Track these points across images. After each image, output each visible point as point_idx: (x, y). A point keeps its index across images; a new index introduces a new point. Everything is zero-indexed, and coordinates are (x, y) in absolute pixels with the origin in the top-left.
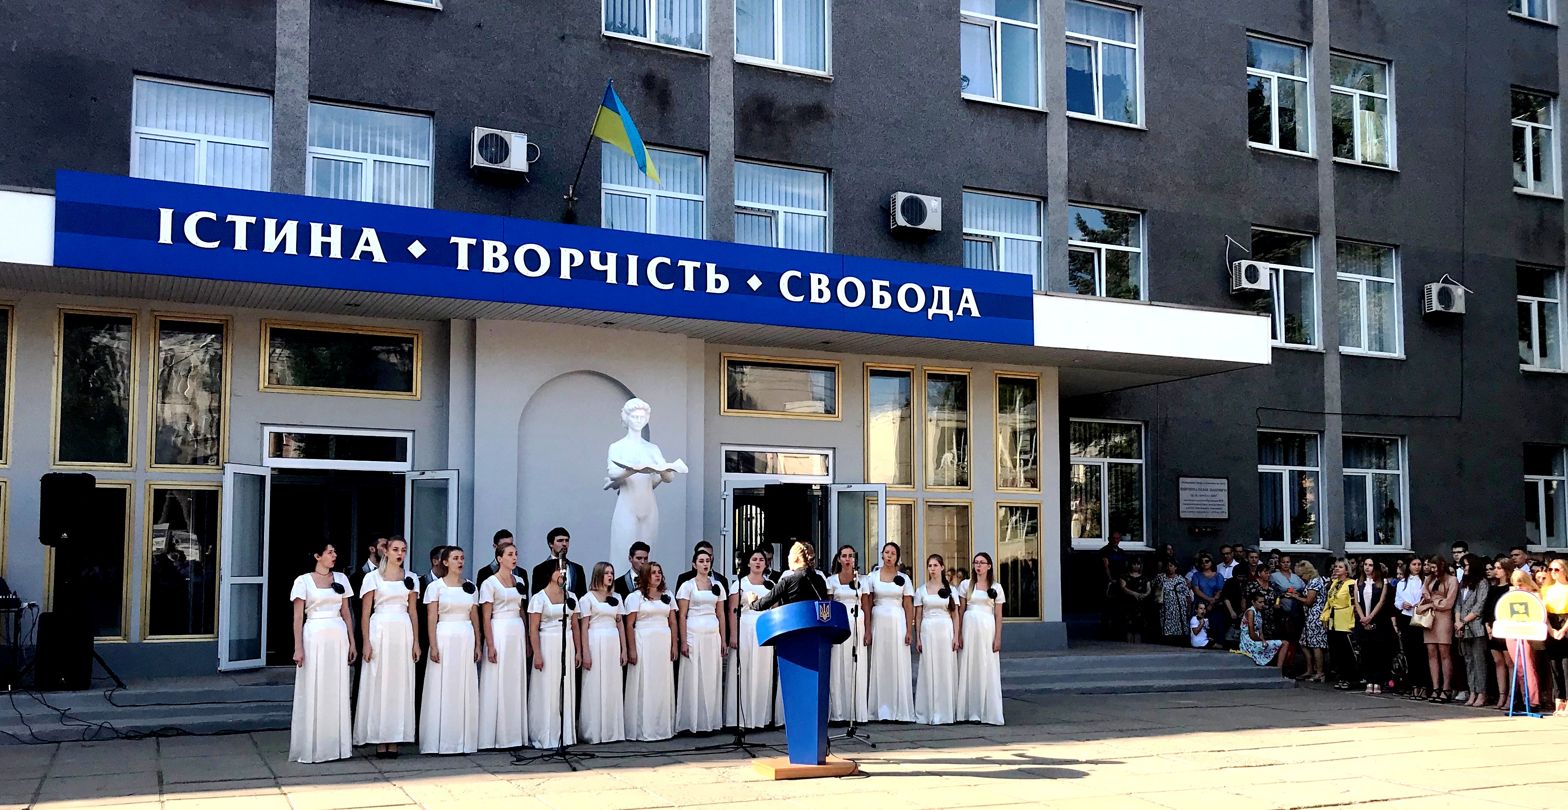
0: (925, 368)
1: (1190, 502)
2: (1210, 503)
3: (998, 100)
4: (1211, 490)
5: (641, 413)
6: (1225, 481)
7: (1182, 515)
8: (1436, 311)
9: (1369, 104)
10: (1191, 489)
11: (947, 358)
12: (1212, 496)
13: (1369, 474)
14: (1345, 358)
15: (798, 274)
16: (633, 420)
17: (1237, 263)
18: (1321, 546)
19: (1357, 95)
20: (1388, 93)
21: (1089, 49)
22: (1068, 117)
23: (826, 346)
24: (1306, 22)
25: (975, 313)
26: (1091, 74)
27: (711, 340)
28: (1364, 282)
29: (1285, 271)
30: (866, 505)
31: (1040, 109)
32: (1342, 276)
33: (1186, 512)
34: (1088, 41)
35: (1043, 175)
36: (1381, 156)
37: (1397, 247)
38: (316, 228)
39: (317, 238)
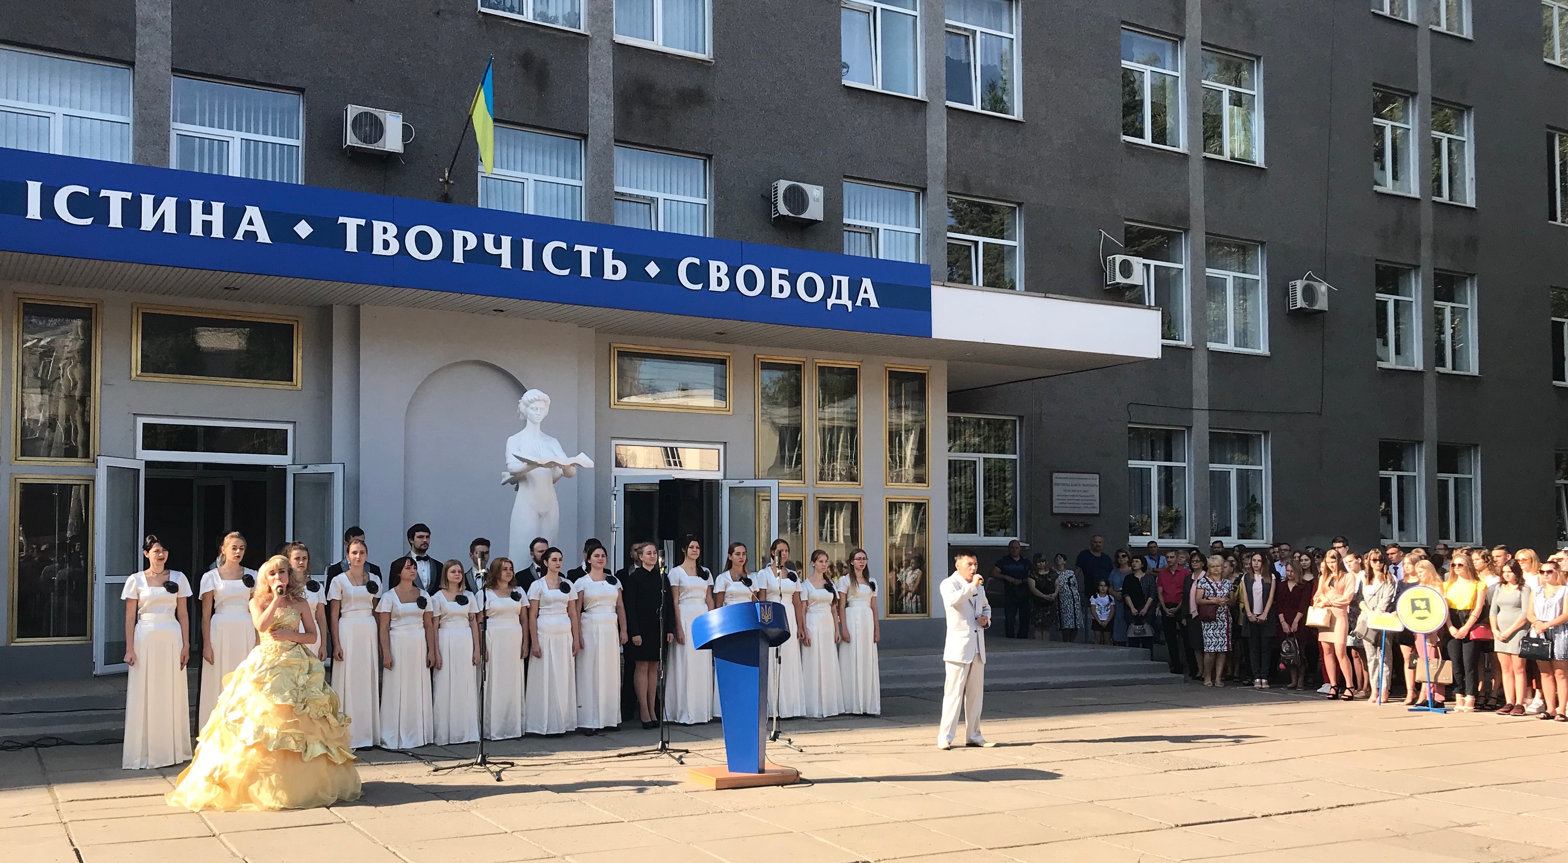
0: (816, 360)
1: (1063, 498)
2: (1082, 498)
3: (878, 88)
4: (1084, 485)
5: (541, 405)
6: (1097, 476)
7: (1055, 511)
8: (1301, 308)
9: (1237, 100)
10: (1064, 485)
11: (839, 350)
12: (1084, 491)
13: (1233, 469)
14: (1213, 353)
16: (531, 412)
17: (1111, 257)
18: (1187, 541)
19: (1226, 90)
20: (1256, 90)
21: (967, 37)
22: (947, 106)
23: (720, 337)
24: (1179, 17)
25: (874, 304)
26: (969, 64)
27: (603, 330)
28: (1231, 278)
29: (1155, 266)
30: (757, 501)
31: (919, 98)
32: (1210, 272)
33: (1059, 508)
34: (965, 30)
35: (921, 164)
36: (1248, 152)
37: (1262, 244)
38: (197, 205)
39: (197, 216)
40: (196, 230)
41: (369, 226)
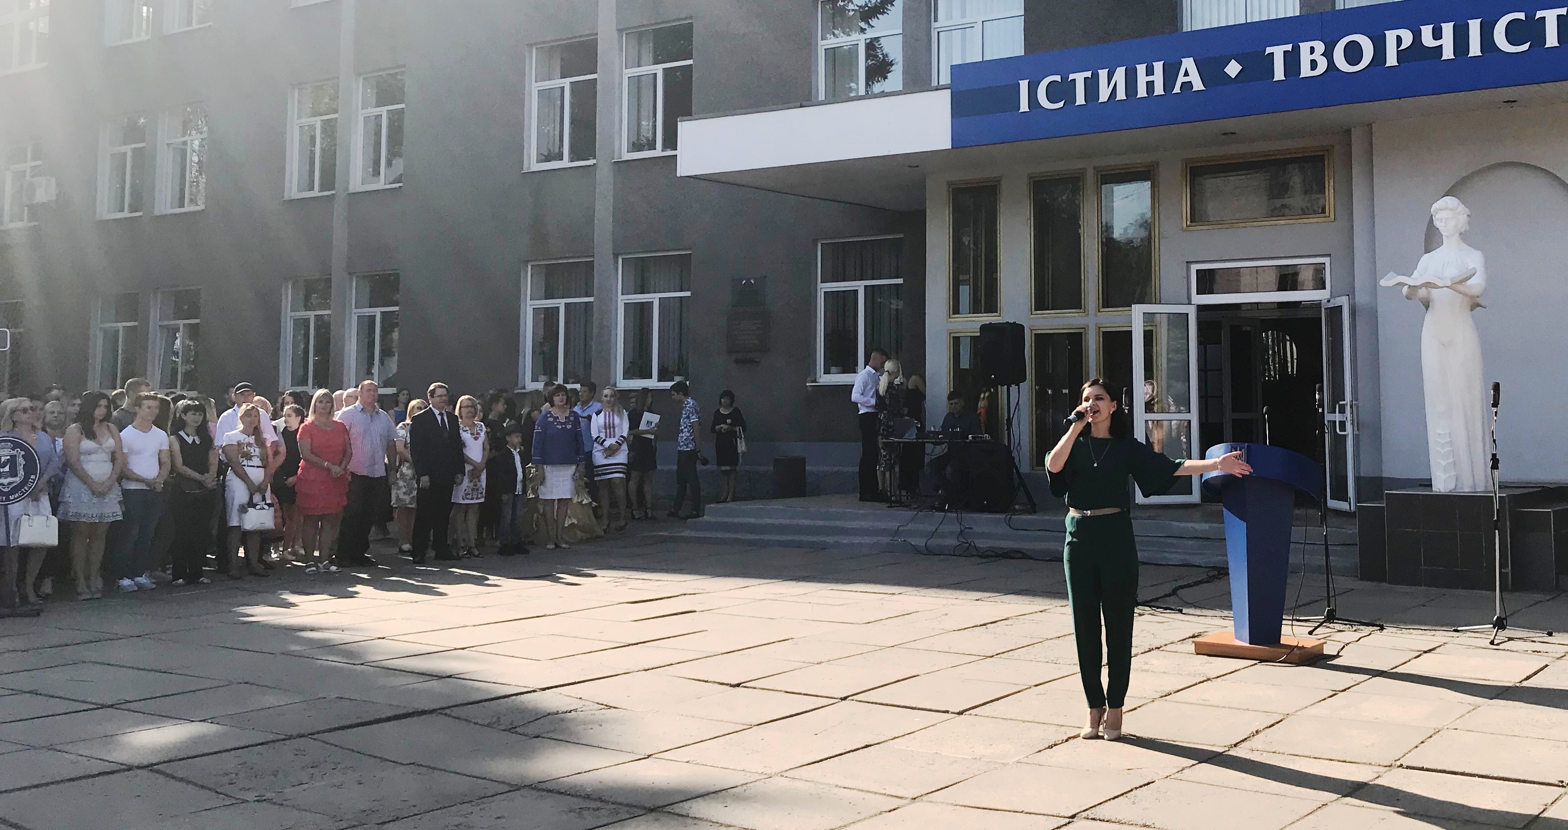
38: (1141, 69)
39: (1142, 79)
40: (1142, 92)
41: (1296, 50)
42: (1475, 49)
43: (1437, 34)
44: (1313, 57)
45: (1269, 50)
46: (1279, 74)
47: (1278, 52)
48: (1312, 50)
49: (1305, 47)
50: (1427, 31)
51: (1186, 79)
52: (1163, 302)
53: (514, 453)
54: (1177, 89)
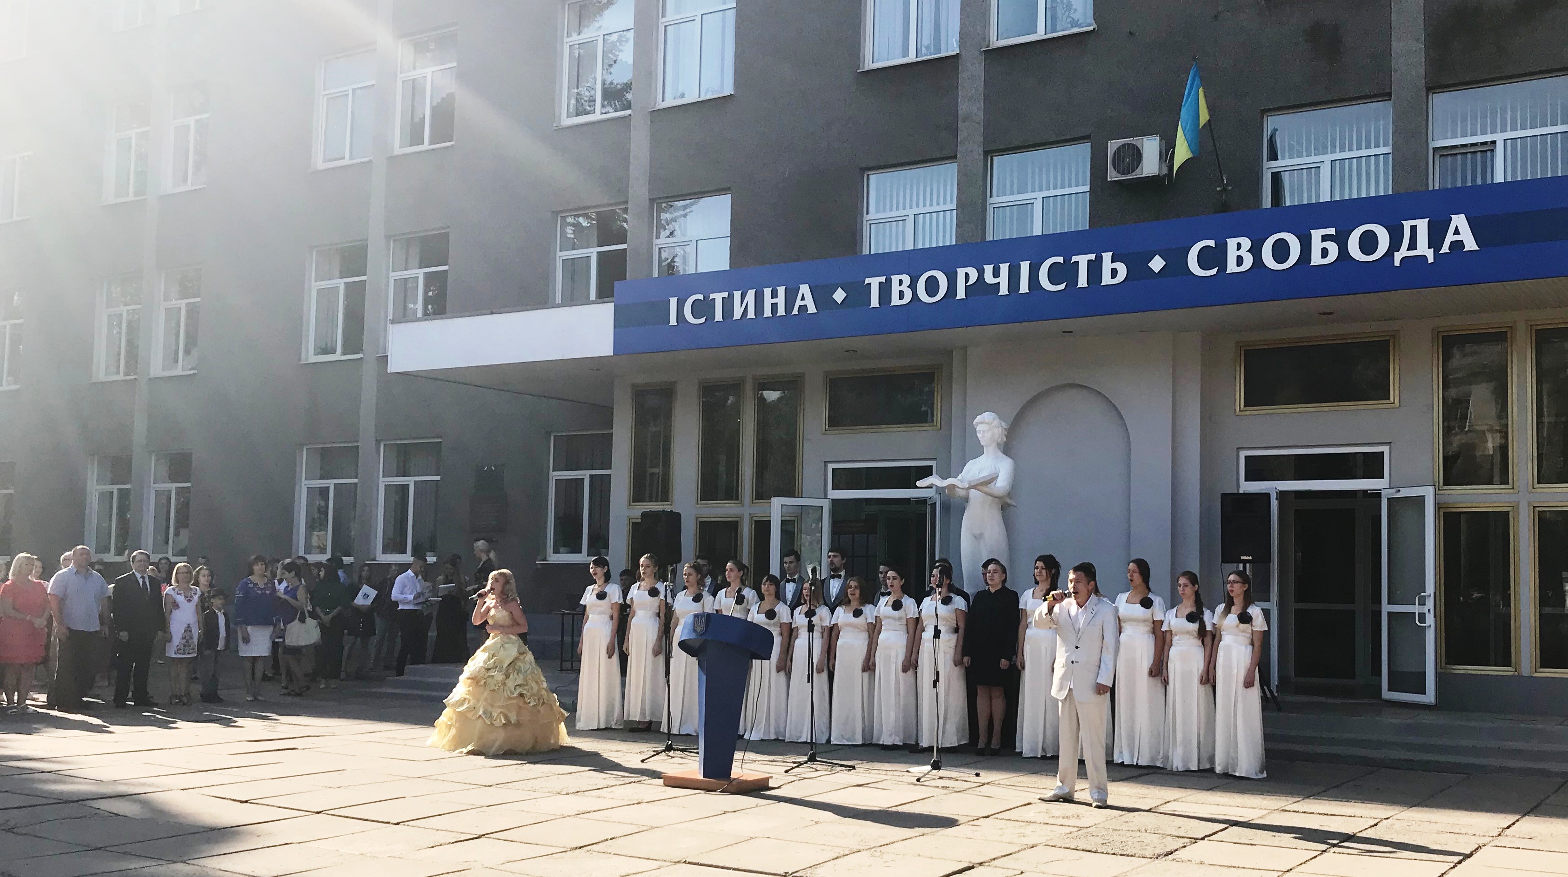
15: (1211, 243)
25: (1471, 244)
38: (768, 292)
39: (768, 301)
40: (768, 313)
41: (889, 281)
42: (1024, 288)
43: (996, 274)
44: (901, 288)
45: (867, 281)
46: (875, 303)
47: (875, 282)
48: (901, 282)
49: (895, 279)
50: (988, 269)
51: (803, 303)
52: (804, 496)
53: (219, 614)
54: (795, 312)
